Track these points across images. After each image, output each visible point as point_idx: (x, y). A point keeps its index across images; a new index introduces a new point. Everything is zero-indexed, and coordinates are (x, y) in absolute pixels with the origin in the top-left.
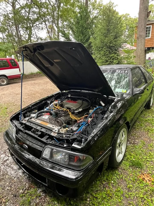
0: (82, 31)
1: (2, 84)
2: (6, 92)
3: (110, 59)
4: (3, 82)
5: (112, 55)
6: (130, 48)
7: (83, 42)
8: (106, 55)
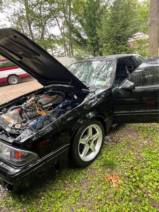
0: (90, 23)
1: (13, 83)
2: (14, 91)
3: (118, 51)
4: (14, 81)
5: (119, 47)
6: (143, 37)
7: (91, 35)
8: (113, 47)
